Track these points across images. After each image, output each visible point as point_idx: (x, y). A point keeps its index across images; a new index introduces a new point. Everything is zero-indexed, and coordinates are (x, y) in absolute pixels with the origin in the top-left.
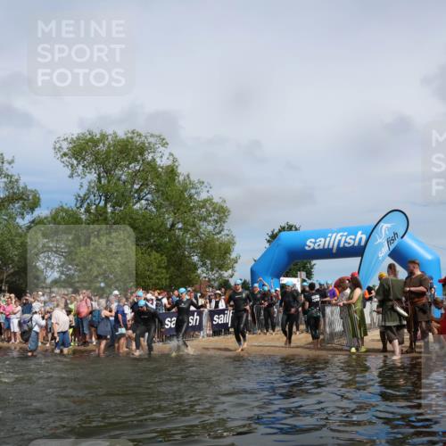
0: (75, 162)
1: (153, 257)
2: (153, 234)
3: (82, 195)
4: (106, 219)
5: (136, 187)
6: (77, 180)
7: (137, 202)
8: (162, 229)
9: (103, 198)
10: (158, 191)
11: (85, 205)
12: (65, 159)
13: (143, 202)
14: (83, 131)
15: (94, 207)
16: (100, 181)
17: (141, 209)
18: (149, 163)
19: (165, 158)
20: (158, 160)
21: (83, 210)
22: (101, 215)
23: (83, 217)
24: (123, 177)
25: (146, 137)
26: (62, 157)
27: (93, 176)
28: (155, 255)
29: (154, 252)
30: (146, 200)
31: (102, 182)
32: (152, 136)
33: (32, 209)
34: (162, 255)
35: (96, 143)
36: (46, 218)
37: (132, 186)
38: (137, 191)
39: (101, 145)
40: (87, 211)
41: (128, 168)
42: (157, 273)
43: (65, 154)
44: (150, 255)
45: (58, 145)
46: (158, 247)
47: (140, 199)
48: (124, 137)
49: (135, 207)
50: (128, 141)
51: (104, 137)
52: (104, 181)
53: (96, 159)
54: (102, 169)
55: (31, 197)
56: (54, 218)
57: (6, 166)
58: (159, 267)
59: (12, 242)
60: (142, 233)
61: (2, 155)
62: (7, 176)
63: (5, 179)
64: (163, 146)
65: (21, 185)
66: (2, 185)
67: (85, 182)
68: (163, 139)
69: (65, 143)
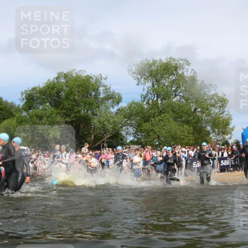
0: (140, 77)
1: (185, 128)
2: (184, 115)
3: (144, 95)
4: (158, 107)
5: (174, 89)
6: (141, 86)
7: (175, 97)
8: (189, 112)
9: (156, 96)
10: (186, 91)
11: (146, 100)
12: (134, 75)
13: (178, 97)
14: (143, 60)
15: (151, 101)
16: (153, 87)
17: (177, 101)
18: (180, 75)
19: (189, 72)
20: (185, 73)
21: (145, 103)
22: (155, 105)
23: (146, 106)
24: (166, 84)
25: (178, 61)
26: (132, 74)
27: (149, 84)
28: (186, 126)
29: (185, 125)
30: (180, 96)
31: (155, 87)
32: (181, 60)
33: (118, 103)
34: (190, 126)
35: (150, 65)
36: (125, 108)
37: (172, 89)
38: (174, 91)
39: (153, 67)
40: (148, 103)
41: (169, 78)
42: (187, 137)
43: (134, 73)
44: (183, 127)
45: (130, 68)
46: (187, 122)
47: (176, 96)
48: (165, 61)
49: (174, 100)
50: (168, 63)
51: (154, 62)
52: (156, 86)
53: (151, 74)
54: (154, 80)
55: (117, 97)
56: (130, 108)
57: (103, 81)
58: (188, 133)
59: (108, 121)
60: (178, 114)
61: (101, 75)
62: (104, 86)
63: (103, 88)
64: (188, 65)
65: (112, 90)
66: (102, 91)
67: (146, 87)
68: (188, 61)
69: (134, 66)
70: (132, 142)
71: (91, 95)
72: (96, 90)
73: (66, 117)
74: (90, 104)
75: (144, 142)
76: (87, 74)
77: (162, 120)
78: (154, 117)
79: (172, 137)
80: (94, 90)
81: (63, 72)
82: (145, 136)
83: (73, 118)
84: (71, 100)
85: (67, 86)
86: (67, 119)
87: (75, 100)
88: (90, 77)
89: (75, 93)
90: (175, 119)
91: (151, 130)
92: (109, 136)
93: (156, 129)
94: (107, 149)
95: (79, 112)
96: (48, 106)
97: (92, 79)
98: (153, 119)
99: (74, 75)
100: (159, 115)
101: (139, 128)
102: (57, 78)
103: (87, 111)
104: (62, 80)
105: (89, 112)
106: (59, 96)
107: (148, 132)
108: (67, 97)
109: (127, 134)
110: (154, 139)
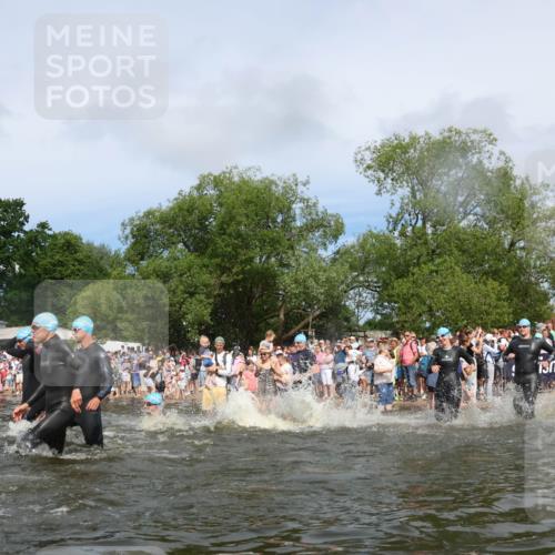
0: (382, 175)
1: (489, 287)
2: (487, 257)
3: (394, 215)
4: (426, 243)
5: (460, 199)
6: (386, 197)
7: (463, 218)
8: (497, 250)
9: (420, 217)
10: (489, 202)
11: (399, 227)
12: (370, 172)
13: (471, 217)
14: (388, 136)
15: (410, 229)
16: (414, 196)
17: (469, 226)
18: (474, 167)
19: (494, 159)
20: (485, 162)
21: (396, 233)
22: (419, 238)
23: (398, 242)
24: (443, 188)
25: (467, 135)
26: (365, 171)
27: (405, 191)
28: (492, 284)
29: (490, 281)
30: (476, 214)
31: (418, 197)
32: (475, 131)
33: (336, 237)
34: (501, 283)
35: (404, 148)
36: (353, 247)
37: (456, 199)
38: (461, 204)
39: (412, 151)
40: (403, 234)
41: (448, 176)
42: (496, 307)
43: (369, 167)
44: (485, 284)
45: (359, 157)
46: (495, 274)
47: (466, 214)
48: (438, 137)
49: (461, 225)
50: (444, 141)
51: (414, 139)
52: (418, 195)
53: (408, 169)
54: (415, 181)
55: (332, 223)
56: (362, 246)
57: (300, 188)
58: (499, 299)
59: (316, 278)
60: (473, 257)
61: (294, 175)
62: (302, 200)
63: (301, 205)
64: (491, 143)
65: (320, 209)
66: (298, 212)
67: (397, 199)
68: (491, 135)
69: (368, 153)
70: (371, 325)
71: (274, 221)
72: (286, 210)
73: (223, 273)
74: (274, 242)
75: (397, 322)
76: (264, 175)
77: (437, 272)
78: (418, 264)
79: (462, 309)
80: (281, 211)
81: (210, 174)
82: (399, 308)
83: (237, 275)
84: (230, 235)
85: (221, 205)
86: (224, 278)
87: (239, 235)
88: (272, 182)
89: (238, 218)
90: (467, 269)
91: (413, 295)
92: (318, 313)
93: (424, 291)
94: (316, 341)
95: (251, 260)
96: (181, 251)
97: (277, 185)
98: (416, 270)
99: (236, 179)
100: (429, 261)
101: (384, 292)
102: (199, 188)
103: (268, 258)
104: (211, 192)
105: (273, 259)
106: (204, 228)
107: (406, 301)
108: (222, 228)
109: (358, 307)
110: (420, 315)
